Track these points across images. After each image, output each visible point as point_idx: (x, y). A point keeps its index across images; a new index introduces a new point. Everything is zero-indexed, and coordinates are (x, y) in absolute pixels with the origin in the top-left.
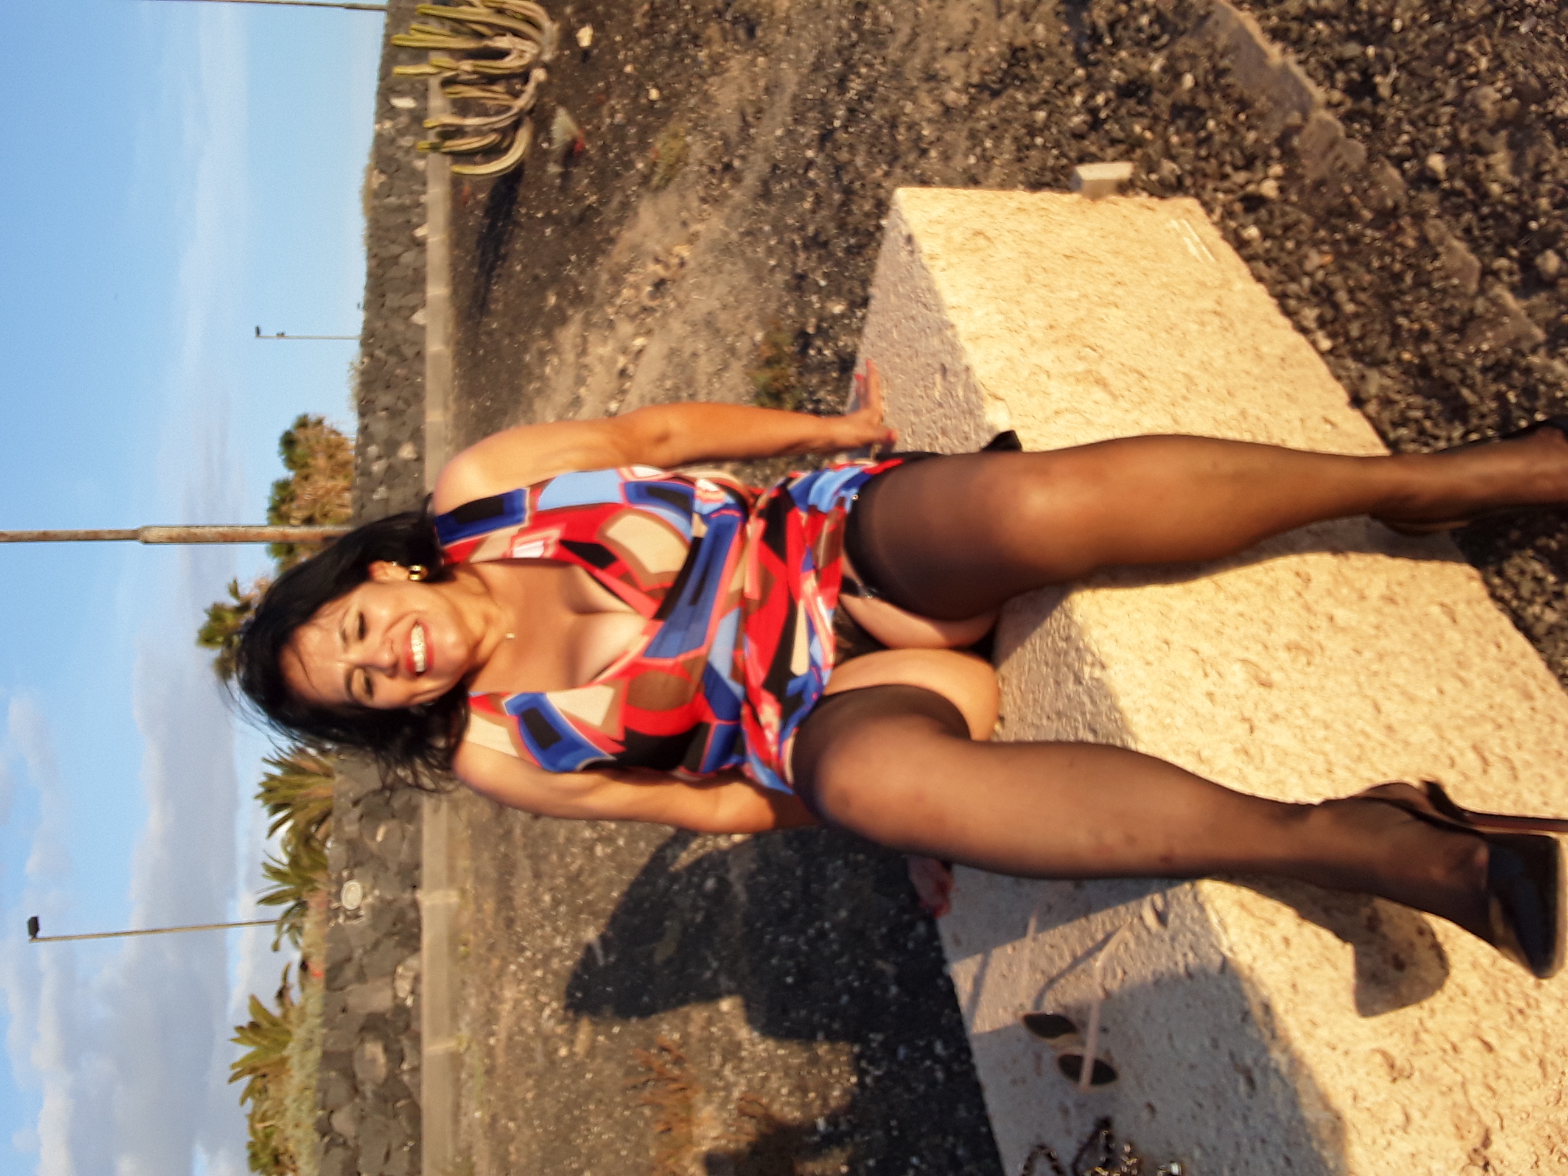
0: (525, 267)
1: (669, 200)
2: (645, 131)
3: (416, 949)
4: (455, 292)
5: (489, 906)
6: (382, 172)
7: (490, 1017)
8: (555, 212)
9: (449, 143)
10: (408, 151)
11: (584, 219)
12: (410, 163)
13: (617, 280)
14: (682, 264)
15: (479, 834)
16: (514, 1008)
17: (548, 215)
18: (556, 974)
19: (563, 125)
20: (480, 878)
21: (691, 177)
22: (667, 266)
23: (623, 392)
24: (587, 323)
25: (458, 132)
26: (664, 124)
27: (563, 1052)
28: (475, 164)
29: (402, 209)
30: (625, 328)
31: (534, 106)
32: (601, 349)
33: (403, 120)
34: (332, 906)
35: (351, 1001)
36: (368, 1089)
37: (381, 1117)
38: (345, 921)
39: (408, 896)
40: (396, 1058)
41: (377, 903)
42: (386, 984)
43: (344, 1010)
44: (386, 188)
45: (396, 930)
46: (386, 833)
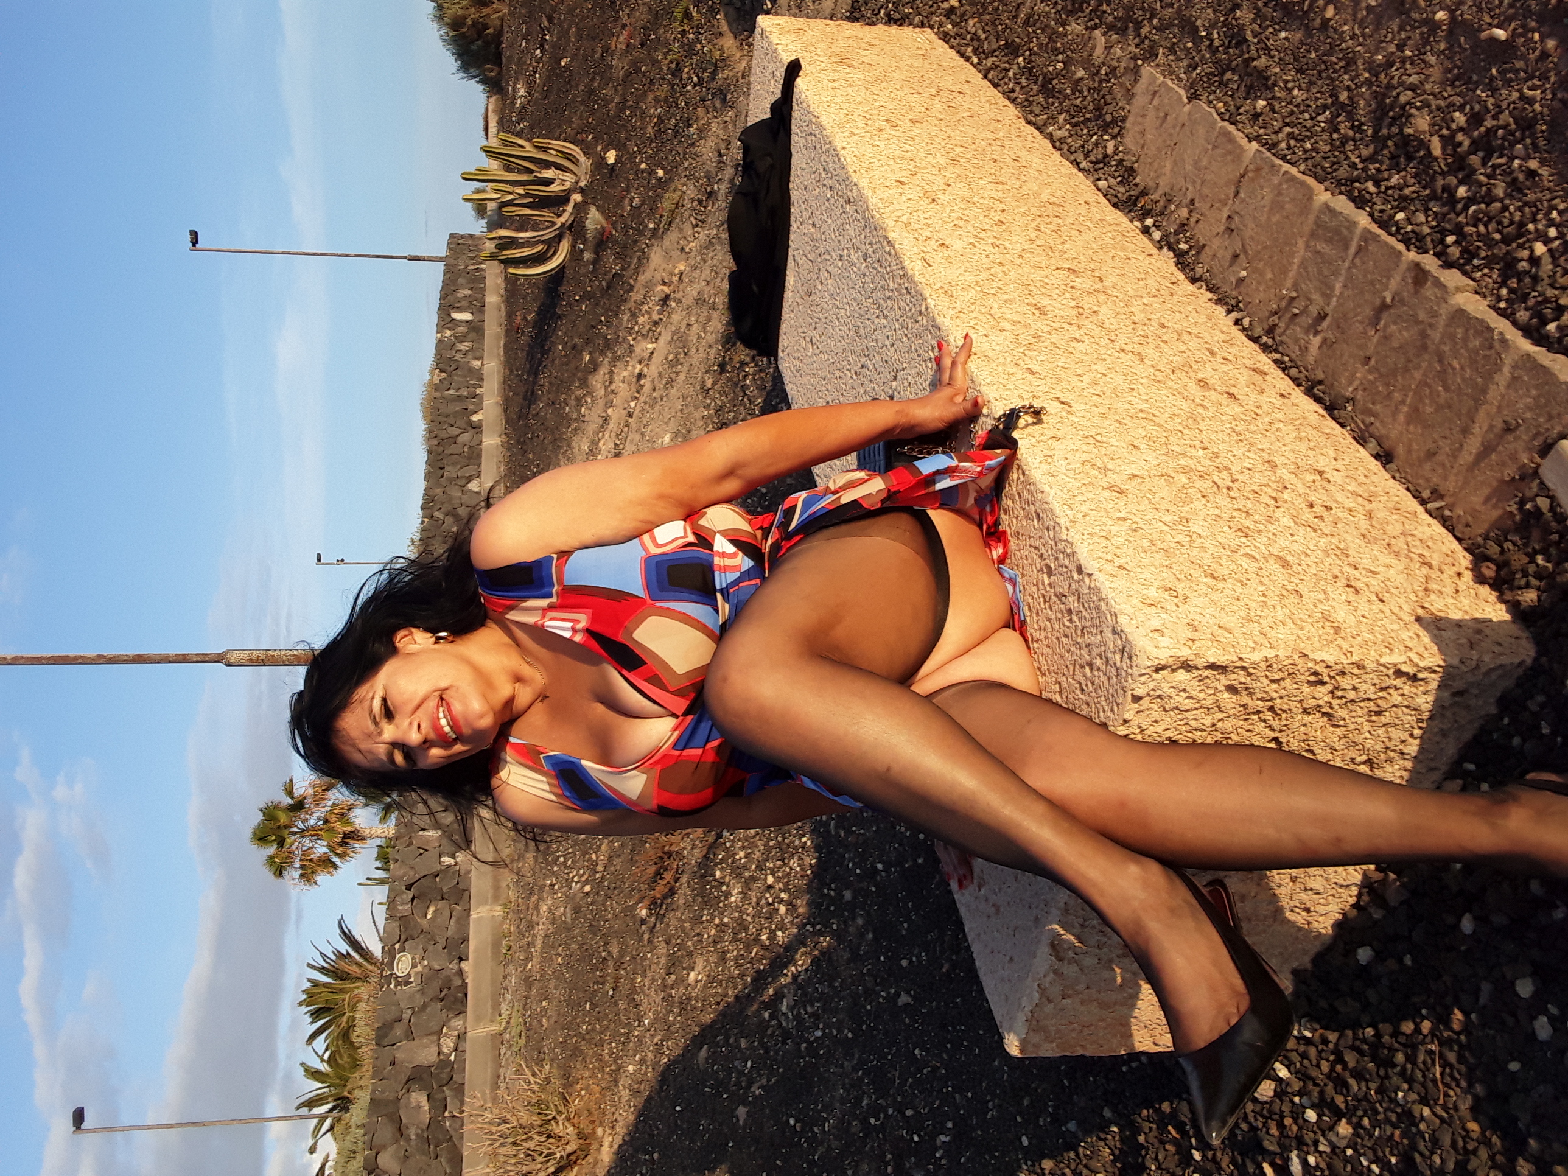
1: (671, 238)
3: (462, 1012)
10: (466, 353)
11: (611, 285)
12: (467, 363)
13: (635, 315)
14: (681, 275)
17: (583, 295)
19: (594, 220)
22: (670, 284)
28: (527, 267)
29: (460, 398)
31: (573, 221)
34: (384, 974)
35: (399, 1056)
36: (412, 1133)
37: (424, 1157)
38: (396, 986)
39: (454, 966)
40: (439, 1106)
41: (426, 971)
42: (433, 1042)
43: (393, 1063)
44: (446, 382)
45: (442, 995)
46: (435, 912)
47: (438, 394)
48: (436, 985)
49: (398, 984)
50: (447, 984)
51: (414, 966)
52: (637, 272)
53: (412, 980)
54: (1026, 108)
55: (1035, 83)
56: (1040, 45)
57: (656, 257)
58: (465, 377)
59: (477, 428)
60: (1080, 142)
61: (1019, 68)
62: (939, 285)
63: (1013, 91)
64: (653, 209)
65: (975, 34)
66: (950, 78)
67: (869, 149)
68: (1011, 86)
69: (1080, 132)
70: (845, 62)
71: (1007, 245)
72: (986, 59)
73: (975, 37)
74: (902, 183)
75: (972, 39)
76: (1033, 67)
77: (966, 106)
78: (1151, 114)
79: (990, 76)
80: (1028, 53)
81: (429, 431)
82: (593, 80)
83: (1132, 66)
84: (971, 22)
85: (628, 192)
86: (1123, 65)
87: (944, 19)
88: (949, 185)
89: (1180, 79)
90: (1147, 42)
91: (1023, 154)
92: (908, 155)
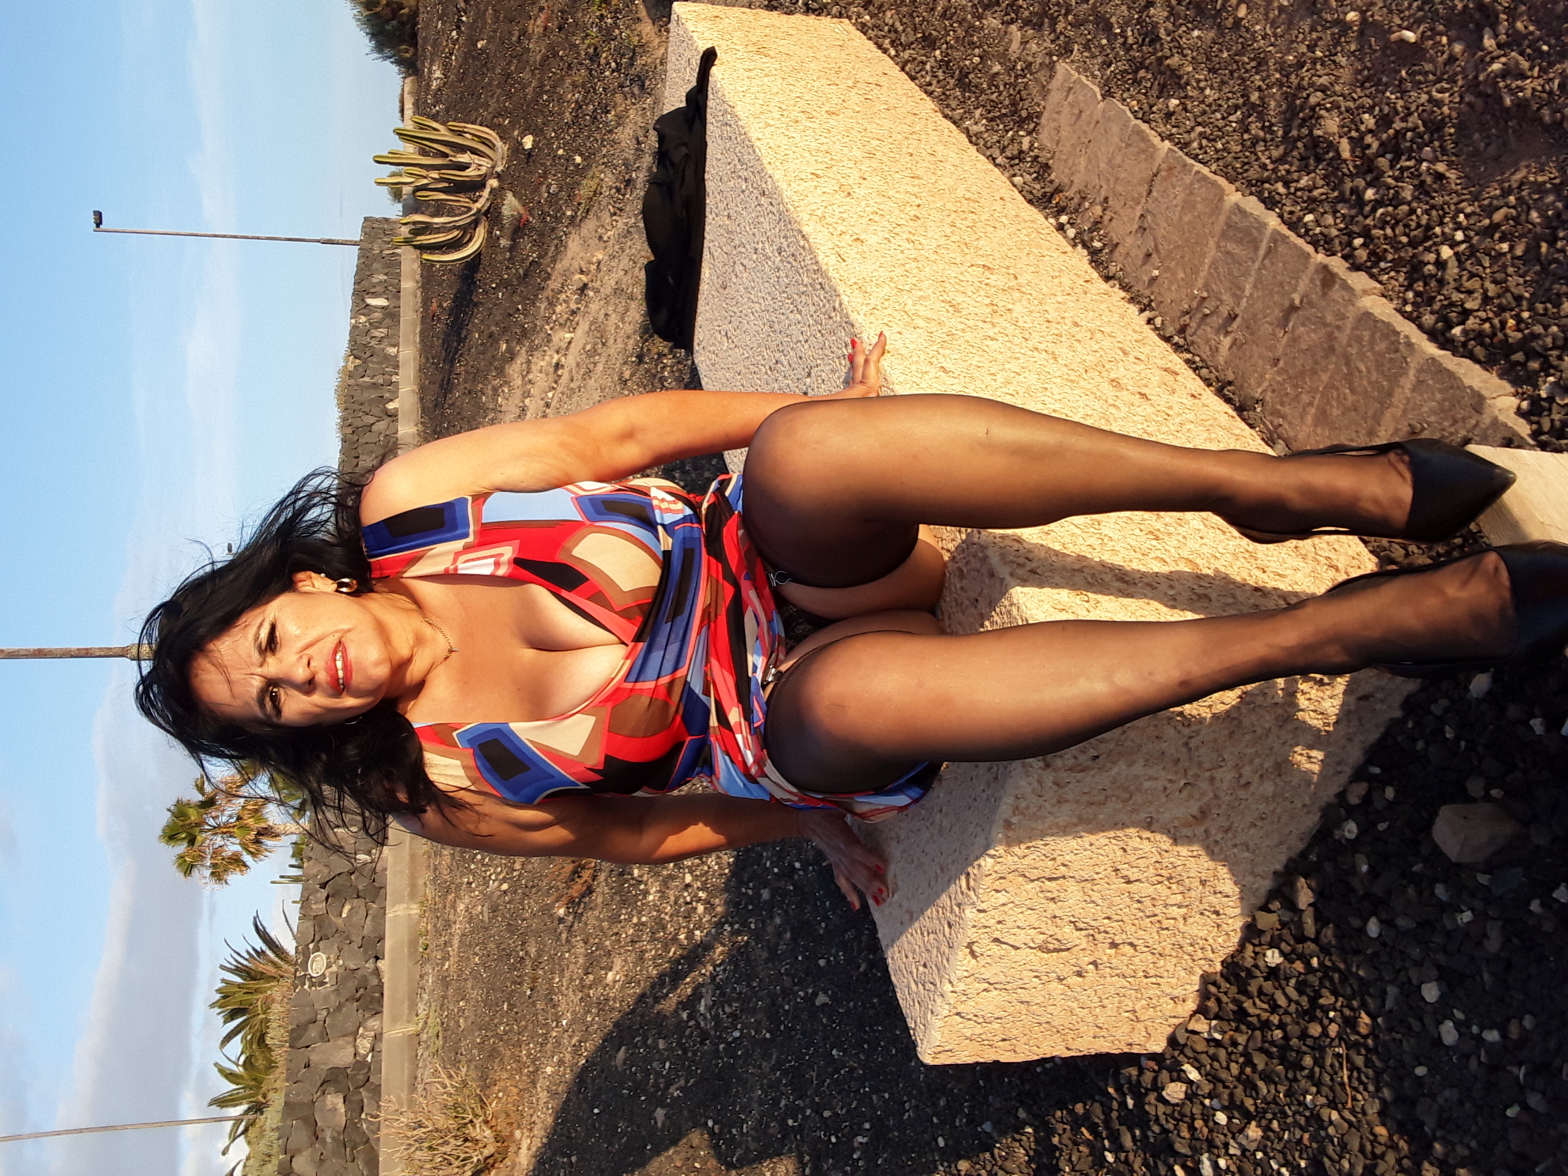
1: (588, 226)
3: (378, 1012)
6: (356, 357)
8: (506, 278)
10: (381, 340)
11: (529, 272)
12: (383, 349)
13: (552, 303)
14: (599, 265)
17: (500, 283)
29: (375, 386)
31: (489, 205)
34: (298, 974)
35: (315, 1058)
36: (328, 1136)
37: (340, 1161)
38: (310, 987)
39: (370, 965)
40: (356, 1107)
41: (342, 970)
42: (348, 1043)
43: (307, 1066)
44: (361, 370)
45: (358, 995)
46: (350, 910)
47: (352, 382)
48: (351, 985)
49: (312, 985)
50: (363, 984)
51: (329, 966)
52: (554, 260)
53: (327, 980)
54: (943, 101)
55: (952, 77)
56: (957, 39)
57: (574, 244)
58: (380, 363)
59: (393, 416)
60: (995, 138)
61: (936, 60)
62: (853, 280)
63: (930, 84)
64: (571, 197)
65: (893, 26)
66: (867, 70)
67: (785, 140)
68: (928, 79)
69: (996, 128)
70: (761, 51)
71: (923, 241)
72: (904, 50)
73: (893, 29)
74: (817, 176)
75: (890, 31)
76: (950, 61)
77: (883, 98)
78: (1066, 110)
79: (907, 69)
80: (944, 46)
81: (344, 419)
82: (509, 63)
83: (1047, 62)
84: (889, 14)
85: (546, 178)
86: (1039, 60)
87: (861, 10)
88: (865, 179)
89: (1094, 77)
90: (1062, 38)
91: (940, 148)
92: (824, 148)
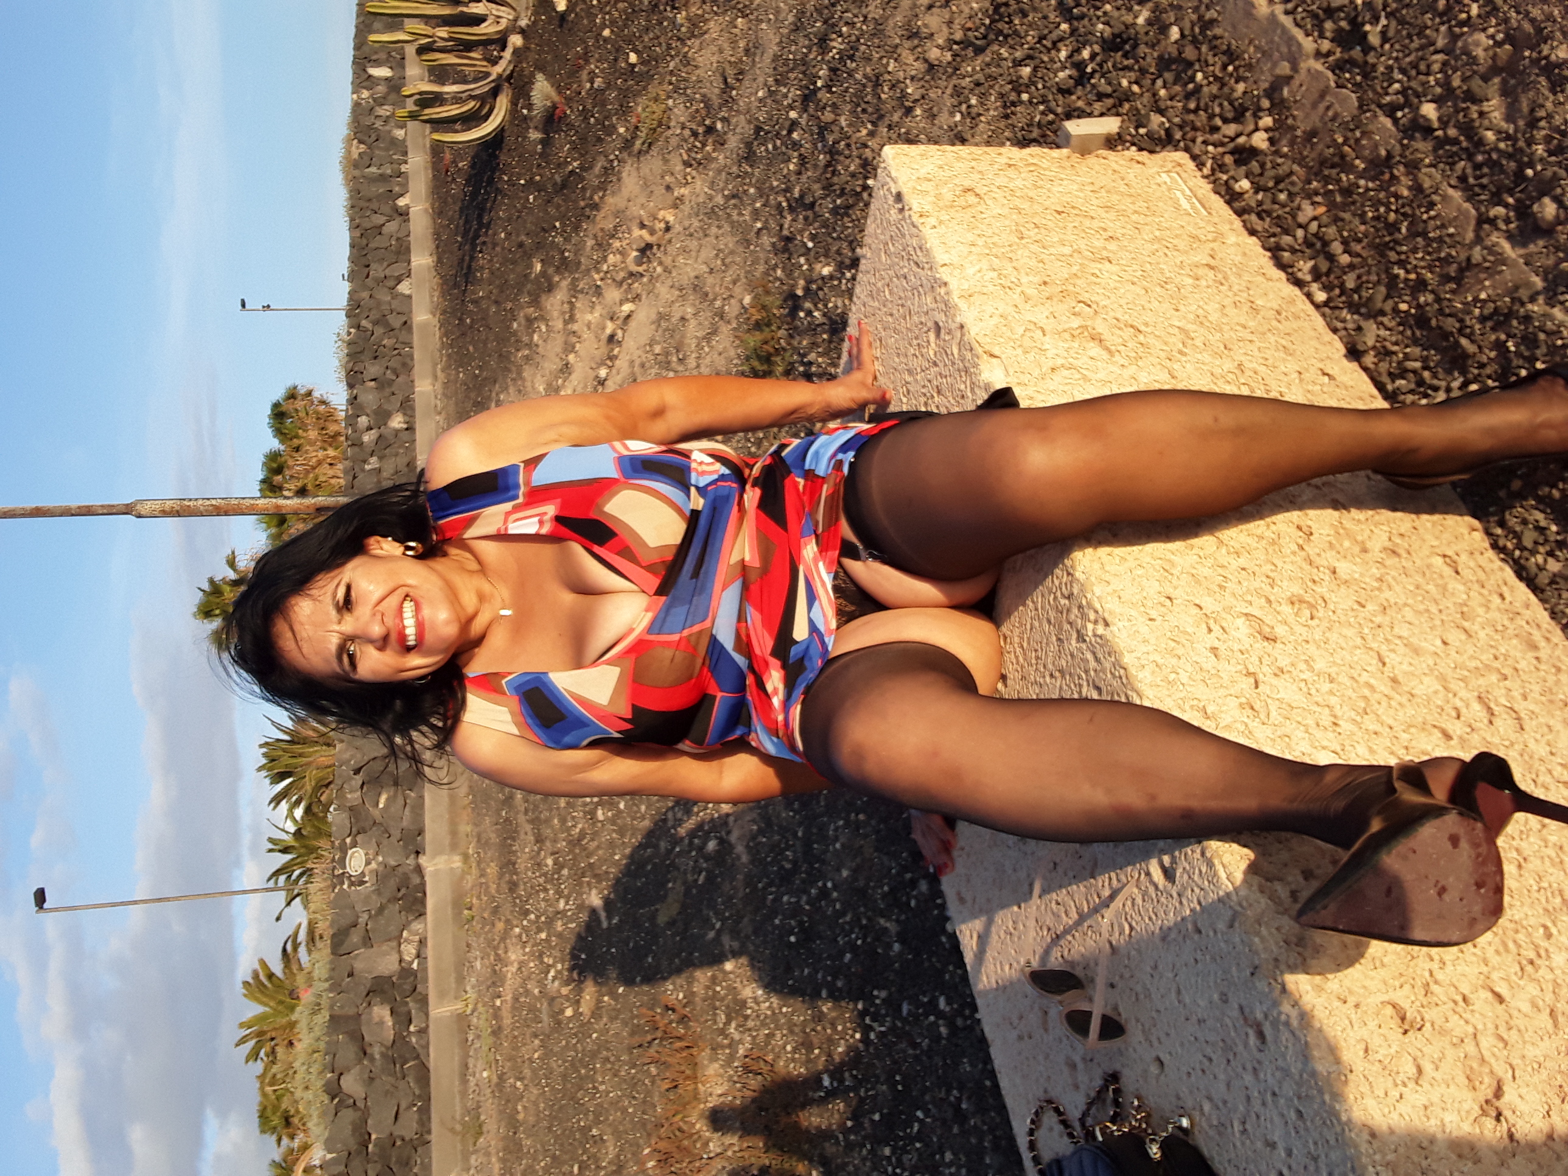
0: (509, 234)
1: (652, 164)
2: (626, 95)
3: (422, 914)
4: (439, 261)
5: (492, 870)
6: (361, 142)
7: (496, 979)
8: (538, 178)
9: (427, 111)
10: (386, 121)
11: (568, 184)
12: (390, 132)
13: (602, 246)
14: (668, 229)
15: (479, 799)
16: (519, 969)
17: (530, 182)
18: (560, 935)
19: (542, 90)
20: (482, 842)
21: (674, 141)
22: (652, 232)
23: (613, 358)
24: (574, 291)
25: (436, 99)
26: (645, 88)
27: (569, 1012)
28: (456, 132)
29: (383, 178)
30: (613, 294)
31: (512, 72)
32: (589, 316)
33: (381, 89)
34: (336, 873)
35: (358, 965)
36: (376, 1051)
37: (390, 1079)
38: (349, 887)
39: (411, 861)
40: (403, 1019)
41: (381, 868)
42: (393, 949)
43: (351, 975)
44: (366, 158)
45: (400, 895)
46: (387, 799)
47: (357, 173)
48: (393, 883)
49: (352, 884)
50: (405, 882)
51: (368, 863)
53: (367, 879)
57: (629, 182)
58: (387, 149)
59: (404, 214)
64: (624, 108)
81: (352, 219)
85: (587, 62)
